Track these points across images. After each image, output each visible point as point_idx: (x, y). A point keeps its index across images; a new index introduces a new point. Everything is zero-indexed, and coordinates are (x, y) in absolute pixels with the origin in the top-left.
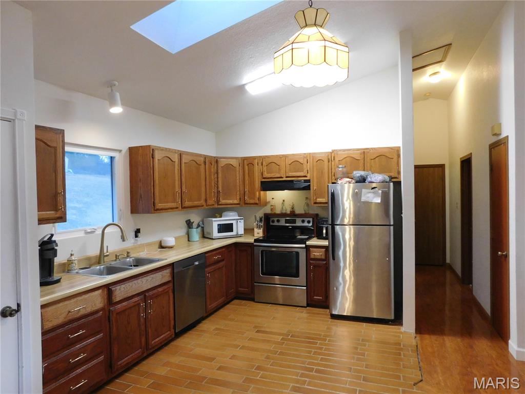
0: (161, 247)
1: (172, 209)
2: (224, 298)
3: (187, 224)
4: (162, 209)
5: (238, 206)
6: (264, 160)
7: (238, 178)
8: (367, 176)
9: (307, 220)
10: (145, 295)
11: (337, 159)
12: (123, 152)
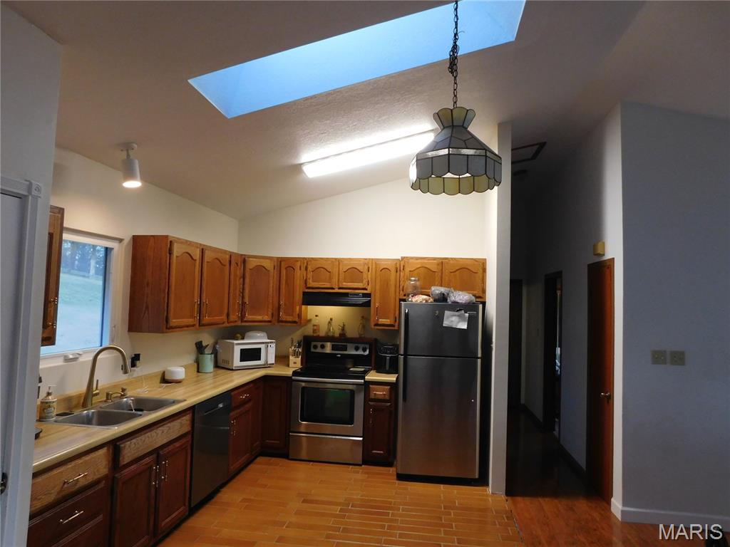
0: (164, 380)
1: (188, 326)
2: (248, 454)
3: (197, 348)
4: (176, 327)
5: (269, 324)
6: (309, 263)
7: (271, 285)
8: (448, 294)
9: (361, 346)
10: (158, 454)
11: (407, 270)
12: (125, 242)
